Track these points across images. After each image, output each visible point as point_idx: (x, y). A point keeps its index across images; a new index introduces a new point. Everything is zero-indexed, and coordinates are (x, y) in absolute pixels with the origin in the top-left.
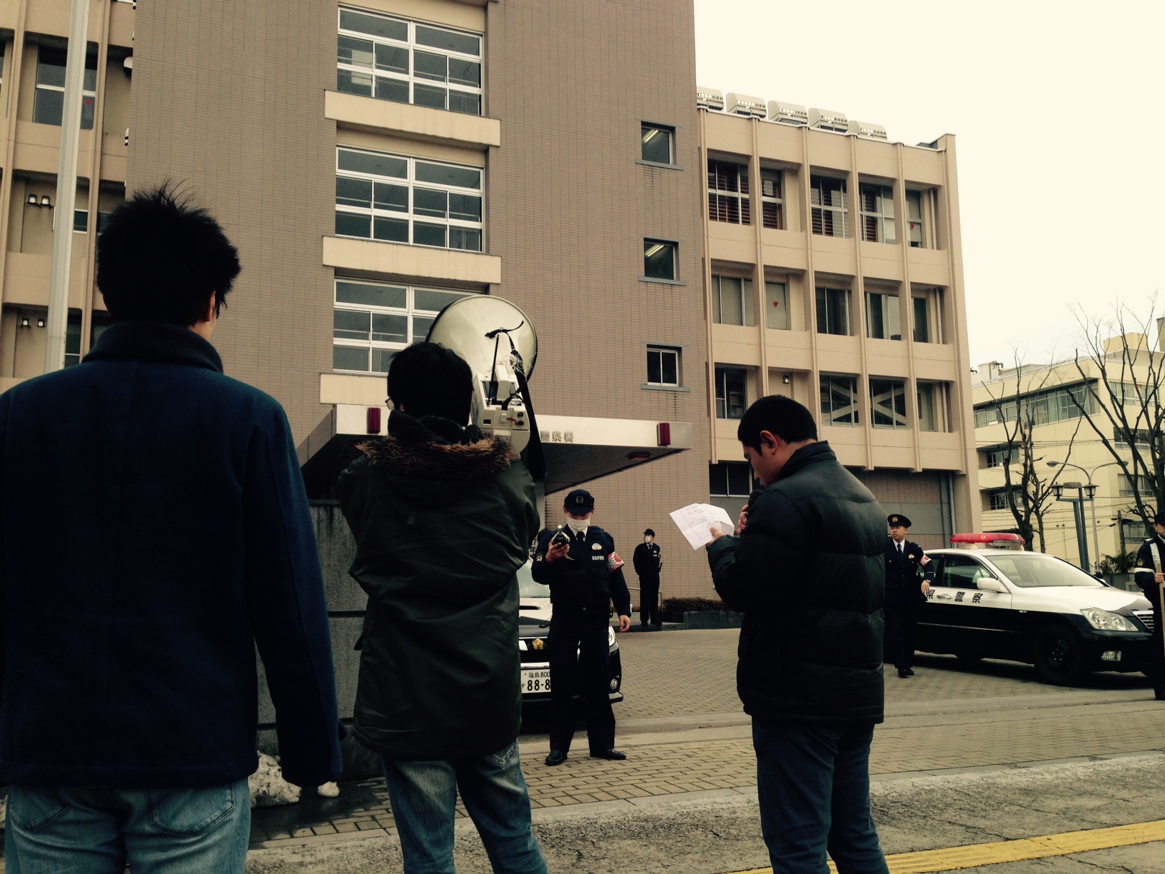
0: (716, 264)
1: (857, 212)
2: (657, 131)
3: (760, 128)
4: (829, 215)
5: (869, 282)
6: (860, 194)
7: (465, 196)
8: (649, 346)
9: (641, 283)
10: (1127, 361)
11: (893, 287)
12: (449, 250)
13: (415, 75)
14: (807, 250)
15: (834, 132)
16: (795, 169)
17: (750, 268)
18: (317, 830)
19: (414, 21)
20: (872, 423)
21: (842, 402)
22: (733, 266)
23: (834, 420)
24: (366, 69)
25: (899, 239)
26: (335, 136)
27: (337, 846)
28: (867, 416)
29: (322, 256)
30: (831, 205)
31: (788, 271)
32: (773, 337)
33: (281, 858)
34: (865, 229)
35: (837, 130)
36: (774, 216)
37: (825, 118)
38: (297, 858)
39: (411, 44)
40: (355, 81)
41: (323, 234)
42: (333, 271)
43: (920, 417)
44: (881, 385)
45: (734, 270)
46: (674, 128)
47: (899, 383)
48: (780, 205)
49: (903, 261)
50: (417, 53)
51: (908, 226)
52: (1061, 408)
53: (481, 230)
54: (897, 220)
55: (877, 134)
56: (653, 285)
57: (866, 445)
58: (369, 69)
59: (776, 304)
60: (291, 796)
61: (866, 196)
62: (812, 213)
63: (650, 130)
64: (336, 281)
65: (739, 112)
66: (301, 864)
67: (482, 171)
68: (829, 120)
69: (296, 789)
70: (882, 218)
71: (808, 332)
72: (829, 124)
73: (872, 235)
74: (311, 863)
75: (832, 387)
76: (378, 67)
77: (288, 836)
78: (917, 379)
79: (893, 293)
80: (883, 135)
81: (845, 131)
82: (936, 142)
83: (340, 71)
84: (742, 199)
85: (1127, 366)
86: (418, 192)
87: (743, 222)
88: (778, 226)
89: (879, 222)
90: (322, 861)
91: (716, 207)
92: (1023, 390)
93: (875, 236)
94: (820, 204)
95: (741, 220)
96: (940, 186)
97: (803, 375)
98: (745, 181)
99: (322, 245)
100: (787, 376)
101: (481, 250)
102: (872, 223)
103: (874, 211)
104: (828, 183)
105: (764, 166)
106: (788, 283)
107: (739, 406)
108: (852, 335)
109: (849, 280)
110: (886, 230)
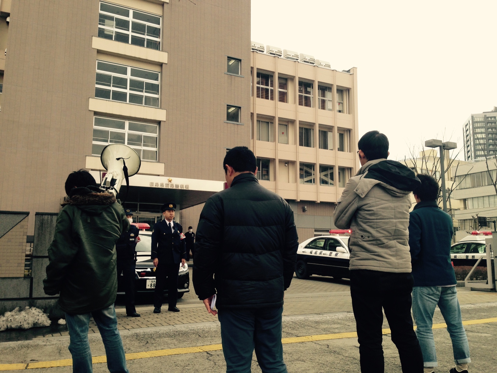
0: (259, 116)
1: (317, 97)
2: (234, 61)
3: (278, 61)
4: (306, 98)
5: (320, 125)
6: (318, 89)
7: (152, 84)
9: (225, 124)
10: (424, 161)
11: (331, 128)
12: (144, 106)
13: (132, 32)
14: (296, 111)
15: (309, 64)
16: (292, 78)
17: (273, 118)
18: (54, 335)
19: (132, 9)
20: (320, 183)
21: (309, 174)
22: (266, 117)
23: (305, 182)
24: (111, 28)
25: (334, 109)
26: (96, 56)
27: (59, 340)
28: (318, 180)
29: (88, 106)
30: (307, 94)
31: (288, 120)
32: (281, 146)
33: (38, 343)
34: (320, 104)
35: (311, 63)
36: (283, 97)
37: (306, 58)
38: (44, 343)
39: (130, 19)
40: (106, 32)
41: (89, 97)
42: (93, 113)
43: (339, 181)
44: (324, 168)
46: (241, 60)
47: (331, 168)
48: (286, 93)
49: (335, 118)
50: (133, 23)
51: (337, 104)
53: (158, 98)
54: (332, 101)
55: (326, 65)
56: (230, 124)
57: (317, 192)
58: (112, 28)
59: (283, 133)
60: (47, 324)
61: (321, 91)
62: (299, 97)
63: (231, 60)
64: (94, 117)
65: (271, 53)
66: (45, 345)
67: (159, 74)
68: (308, 59)
69: (49, 322)
70: (327, 100)
71: (295, 145)
72: (307, 60)
73: (323, 107)
74: (48, 345)
75: (305, 168)
76: (116, 28)
77: (43, 337)
78: (338, 166)
79: (331, 131)
80: (329, 66)
81: (313, 64)
82: (350, 70)
83: (99, 28)
84: (271, 89)
86: (131, 81)
87: (270, 99)
88: (285, 102)
89: (326, 101)
90: (53, 344)
91: (260, 92)
93: (324, 107)
94: (302, 93)
96: (350, 88)
97: (293, 163)
98: (272, 82)
99: (89, 101)
100: (287, 163)
101: (158, 107)
102: (323, 102)
103: (324, 97)
104: (305, 85)
105: (279, 76)
106: (288, 125)
107: (266, 175)
108: (313, 147)
109: (313, 124)
110: (329, 105)
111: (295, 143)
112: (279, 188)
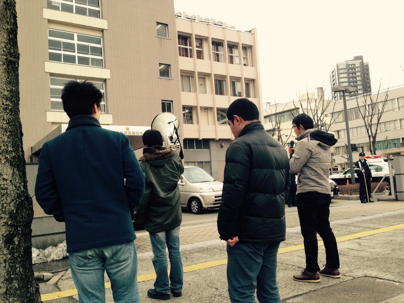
0: (182, 71)
1: (227, 54)
2: (161, 25)
3: (194, 24)
4: (218, 55)
5: (231, 77)
7: (95, 47)
8: (162, 100)
9: (159, 79)
10: (309, 102)
11: (239, 79)
12: (91, 67)
13: (76, 3)
14: (211, 66)
16: (206, 39)
17: (193, 73)
21: (223, 118)
22: (187, 72)
23: (221, 124)
25: (240, 63)
26: (47, 25)
29: (45, 69)
30: (218, 51)
31: (205, 74)
32: (201, 96)
34: (229, 60)
35: (219, 25)
36: (200, 55)
37: (215, 21)
40: (53, 4)
41: (45, 61)
42: (49, 74)
45: (188, 73)
46: (168, 24)
48: (202, 51)
49: (242, 70)
51: (243, 59)
52: (288, 117)
53: (102, 60)
54: (239, 57)
55: (232, 27)
56: (163, 79)
59: (202, 85)
61: (230, 48)
62: (213, 54)
63: (159, 25)
64: (50, 77)
65: (187, 18)
67: (101, 38)
70: (234, 56)
71: (212, 94)
72: (217, 23)
75: (221, 113)
79: (239, 81)
80: (234, 28)
81: (222, 26)
82: (251, 30)
83: (48, 1)
84: (190, 49)
85: (309, 104)
86: (78, 45)
88: (202, 58)
91: (181, 51)
92: (277, 112)
93: (232, 62)
94: (215, 51)
95: (189, 56)
96: (252, 46)
97: (211, 109)
98: (190, 42)
99: (44, 64)
100: (206, 109)
101: (102, 67)
102: (231, 58)
103: (232, 54)
104: (217, 44)
105: (196, 37)
106: (205, 78)
107: (190, 120)
108: (226, 95)
109: (225, 77)
110: (236, 60)
111: (212, 93)
112: (201, 130)
